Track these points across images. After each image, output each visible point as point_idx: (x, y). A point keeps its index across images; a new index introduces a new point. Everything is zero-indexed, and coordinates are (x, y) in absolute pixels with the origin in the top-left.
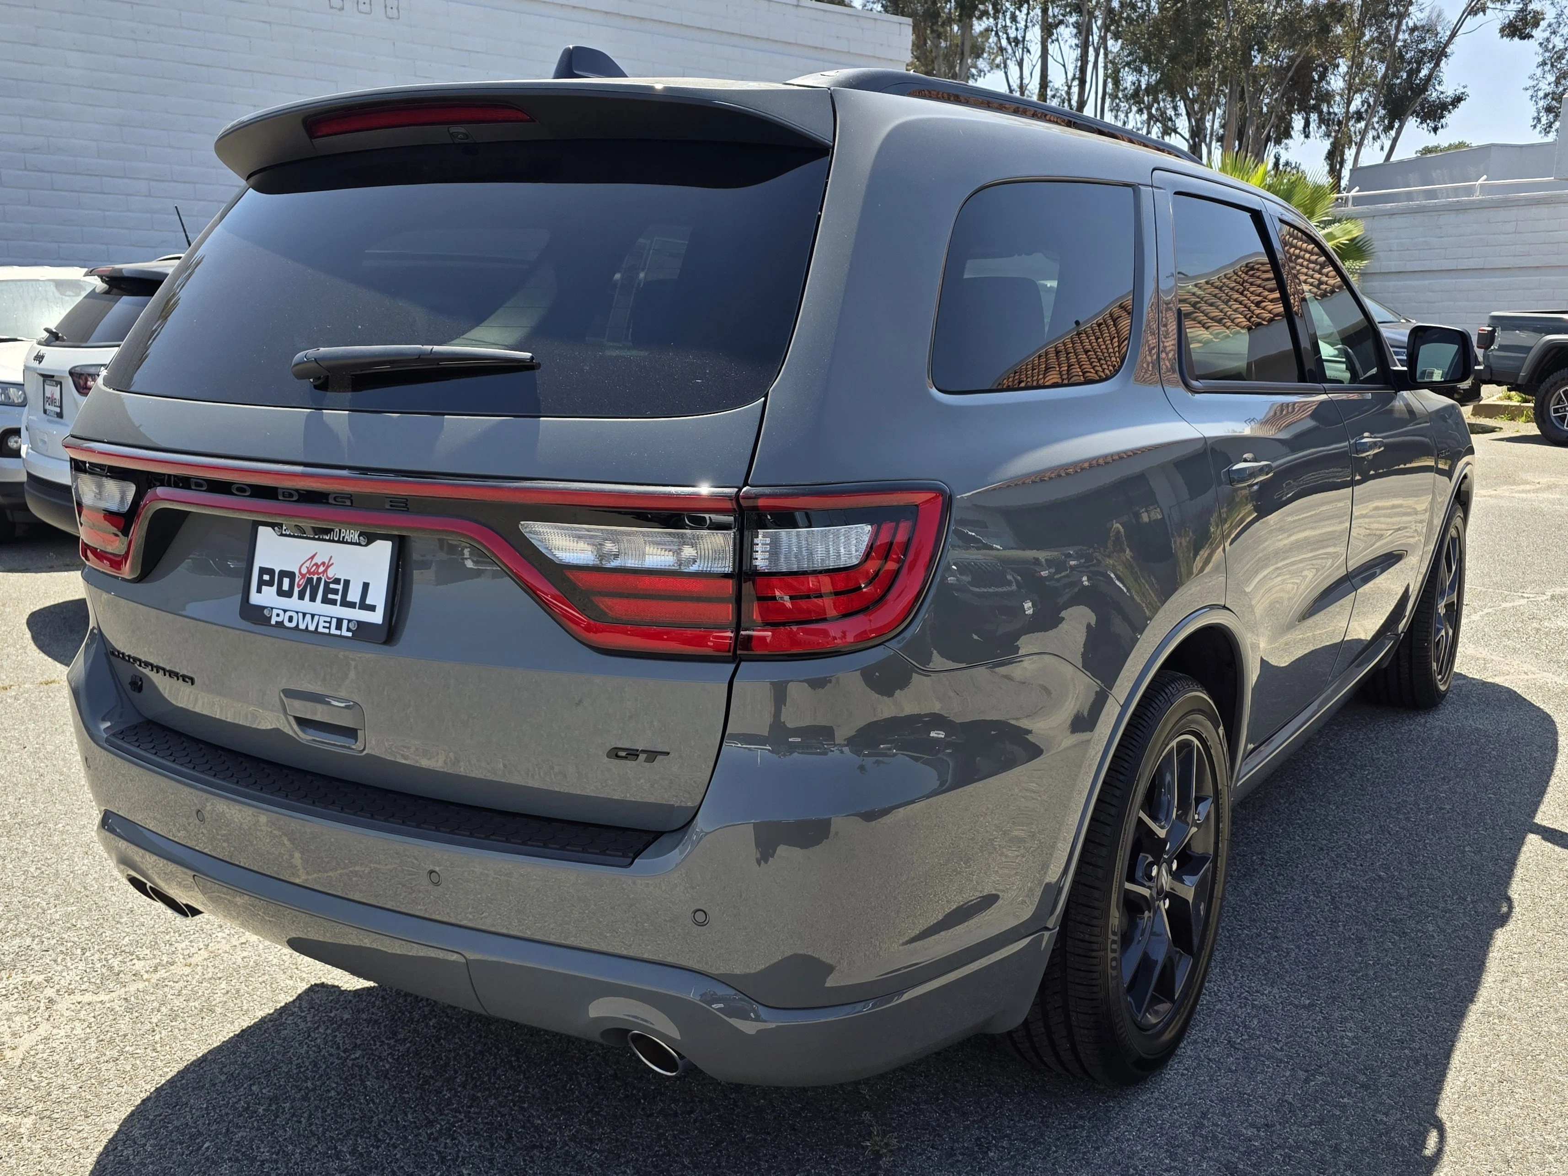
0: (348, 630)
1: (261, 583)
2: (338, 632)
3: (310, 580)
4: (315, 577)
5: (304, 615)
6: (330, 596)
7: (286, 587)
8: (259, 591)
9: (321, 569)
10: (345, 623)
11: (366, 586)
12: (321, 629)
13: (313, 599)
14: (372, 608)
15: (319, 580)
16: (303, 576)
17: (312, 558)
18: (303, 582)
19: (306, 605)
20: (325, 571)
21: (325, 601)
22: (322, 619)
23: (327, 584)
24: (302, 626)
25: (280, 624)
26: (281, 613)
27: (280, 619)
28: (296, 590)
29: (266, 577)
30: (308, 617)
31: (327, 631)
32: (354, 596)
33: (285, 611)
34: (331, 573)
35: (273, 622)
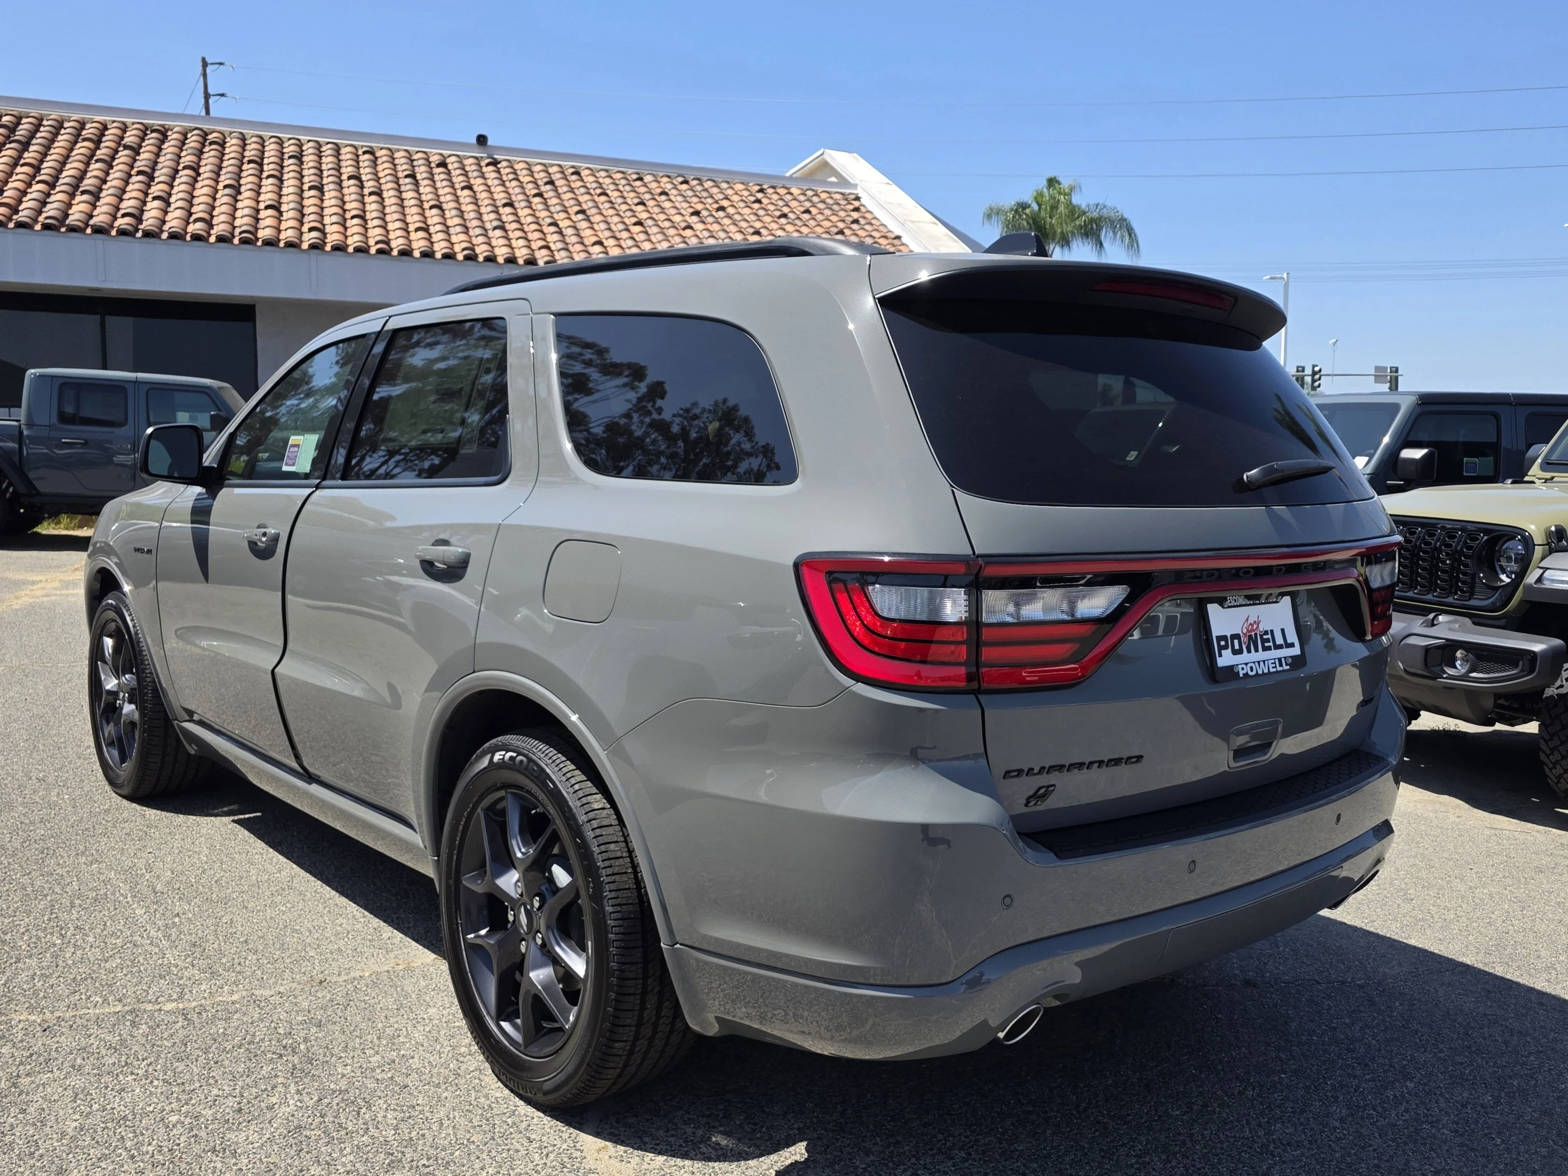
0: (1287, 665)
1: (1221, 648)
2: (1281, 669)
3: (1250, 637)
4: (1253, 634)
5: (1259, 662)
6: (1266, 644)
7: (1237, 647)
8: (1220, 655)
9: (1255, 626)
10: (1283, 660)
11: (1283, 630)
12: (1272, 670)
13: (1257, 650)
14: (1292, 645)
15: (1256, 634)
16: (1245, 634)
17: (1247, 620)
18: (1246, 639)
19: (1254, 656)
20: (1258, 627)
21: (1265, 649)
22: (1270, 662)
23: (1261, 636)
24: (1260, 672)
25: (1246, 675)
26: (1244, 666)
27: (1245, 672)
28: (1244, 647)
29: (1223, 643)
30: (1262, 663)
31: (1275, 670)
32: (1279, 641)
33: (1246, 664)
34: (1262, 627)
35: (1241, 675)
